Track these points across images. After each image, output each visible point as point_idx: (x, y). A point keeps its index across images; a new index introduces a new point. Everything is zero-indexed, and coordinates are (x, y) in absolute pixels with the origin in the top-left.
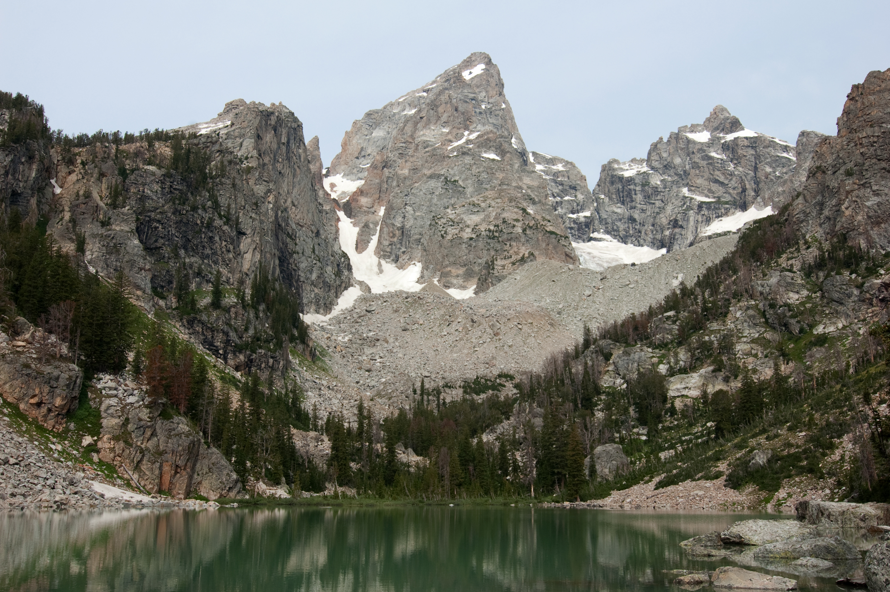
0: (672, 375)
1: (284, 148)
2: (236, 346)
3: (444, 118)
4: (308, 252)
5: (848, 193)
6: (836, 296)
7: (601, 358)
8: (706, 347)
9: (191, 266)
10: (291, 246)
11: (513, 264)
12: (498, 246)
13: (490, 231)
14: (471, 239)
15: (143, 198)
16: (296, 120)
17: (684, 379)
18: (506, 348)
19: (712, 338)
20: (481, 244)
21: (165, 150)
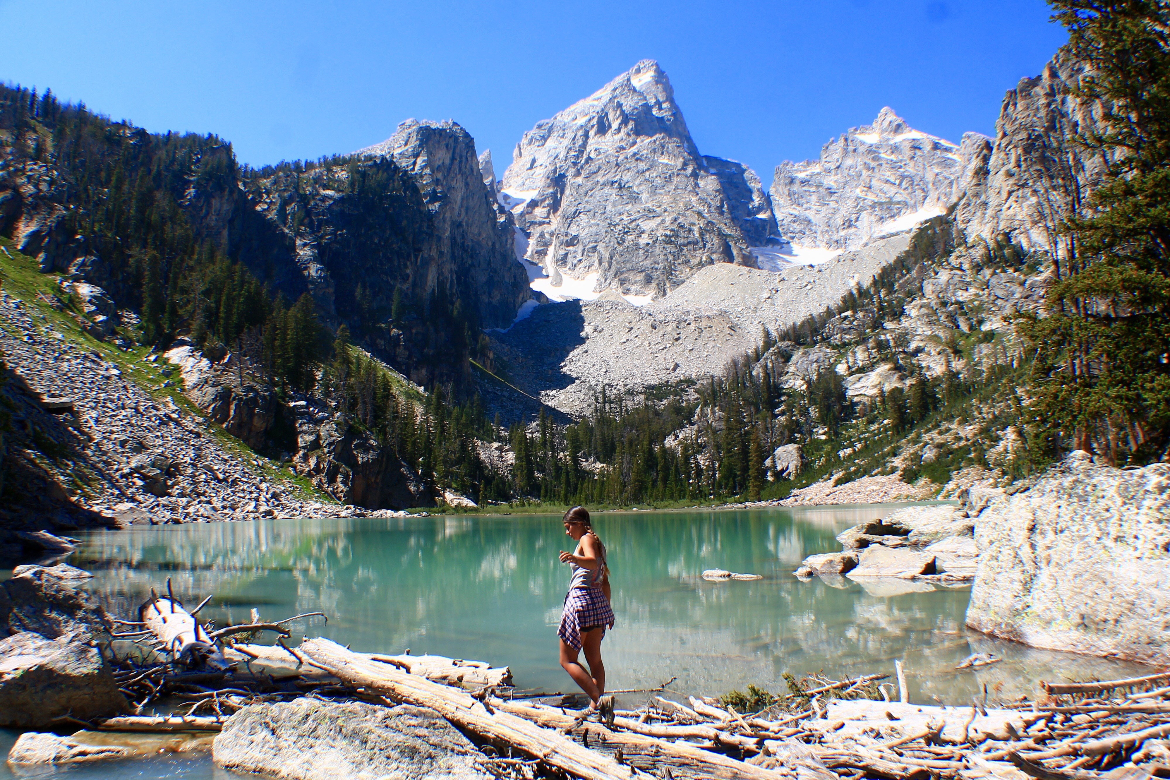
0: (851, 374)
1: (456, 163)
4: (484, 265)
5: (1010, 192)
7: (781, 360)
8: (881, 346)
10: (468, 261)
11: (692, 268)
12: (675, 251)
13: (666, 236)
14: (648, 244)
16: (467, 135)
17: (860, 379)
18: (686, 354)
19: (888, 337)
20: (658, 250)
21: (342, 174)
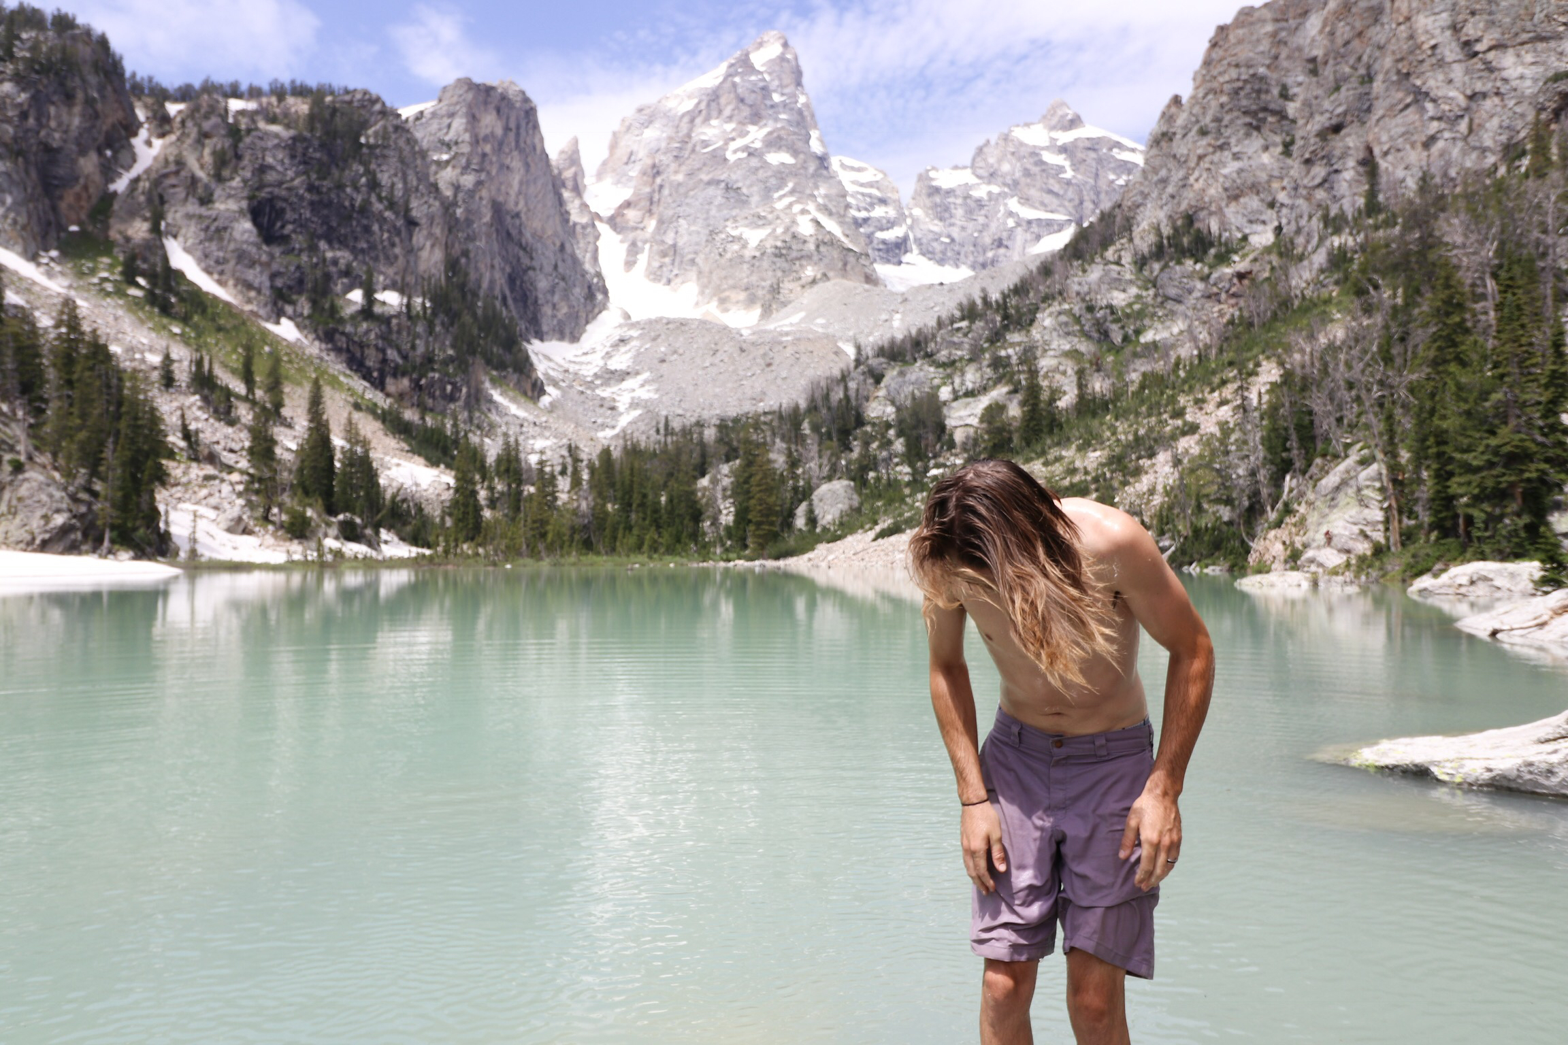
0: (956, 398)
1: (512, 135)
2: (397, 367)
3: (727, 112)
4: (548, 268)
5: (1200, 158)
6: (1172, 292)
7: (870, 381)
8: (999, 363)
9: (335, 262)
10: (526, 261)
11: (803, 287)
12: (785, 265)
13: (776, 247)
14: (754, 257)
15: (263, 169)
16: (526, 100)
17: (968, 404)
18: (779, 381)
19: (1011, 351)
20: (765, 264)
21: (301, 107)
